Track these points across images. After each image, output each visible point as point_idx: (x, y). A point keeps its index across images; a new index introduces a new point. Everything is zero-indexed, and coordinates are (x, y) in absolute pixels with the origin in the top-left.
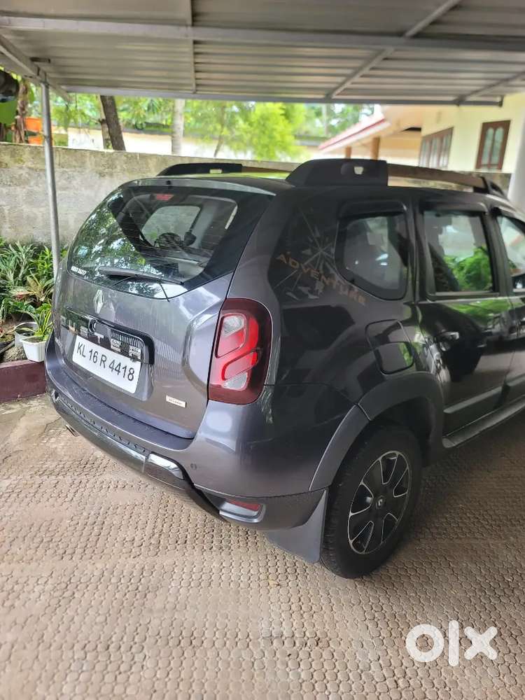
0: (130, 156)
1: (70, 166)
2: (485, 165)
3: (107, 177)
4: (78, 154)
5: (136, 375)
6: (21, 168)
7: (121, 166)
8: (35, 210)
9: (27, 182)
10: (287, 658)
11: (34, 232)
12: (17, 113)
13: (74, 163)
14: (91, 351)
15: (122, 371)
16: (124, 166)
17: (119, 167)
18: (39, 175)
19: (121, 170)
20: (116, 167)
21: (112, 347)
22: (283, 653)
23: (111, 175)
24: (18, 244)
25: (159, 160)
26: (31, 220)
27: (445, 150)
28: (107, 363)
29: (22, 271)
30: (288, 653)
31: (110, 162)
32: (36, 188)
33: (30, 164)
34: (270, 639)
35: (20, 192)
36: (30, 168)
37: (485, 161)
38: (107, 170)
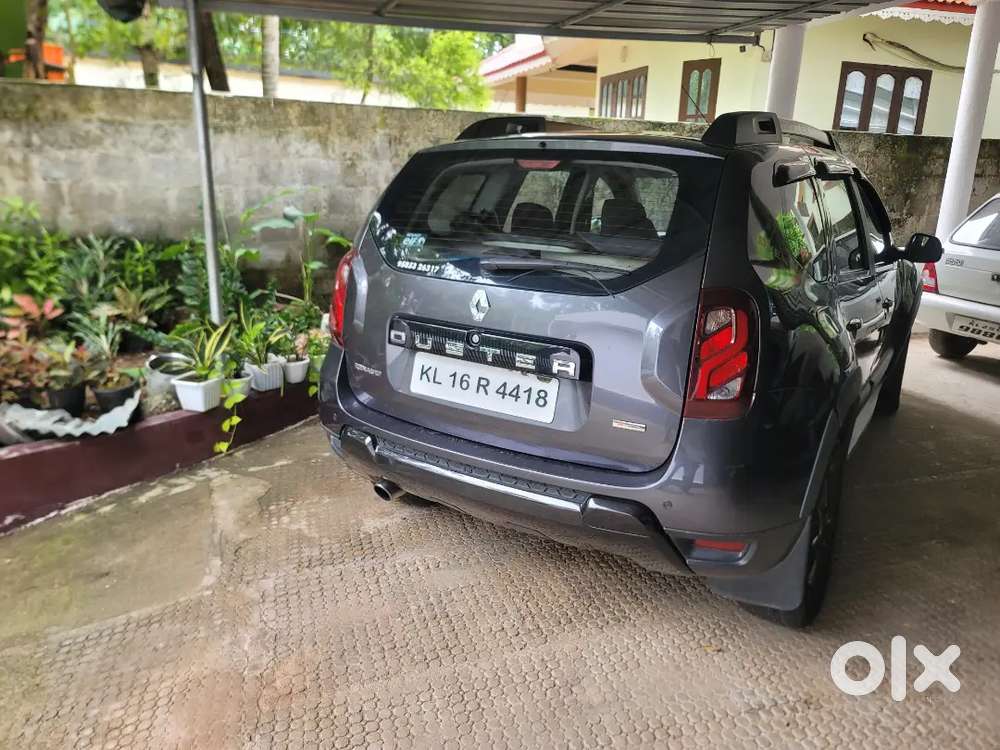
0: (259, 102)
1: (166, 116)
2: (690, 117)
3: (227, 134)
4: (180, 99)
5: (552, 399)
6: (88, 121)
7: (248, 118)
8: (113, 185)
9: (98, 141)
10: (788, 729)
11: (111, 219)
12: (30, 35)
13: (173, 112)
14: (454, 375)
15: (524, 396)
16: (252, 117)
17: (243, 120)
18: (117, 131)
19: (247, 123)
20: (239, 119)
21: (517, 364)
22: (779, 723)
23: (233, 130)
24: (91, 237)
25: (302, 107)
26: (106, 200)
27: (638, 96)
28: (491, 389)
29: (102, 279)
30: (786, 723)
31: (230, 111)
32: (113, 152)
33: (103, 115)
34: (752, 711)
35: (88, 157)
36: (102, 121)
37: (691, 110)
38: (225, 123)
